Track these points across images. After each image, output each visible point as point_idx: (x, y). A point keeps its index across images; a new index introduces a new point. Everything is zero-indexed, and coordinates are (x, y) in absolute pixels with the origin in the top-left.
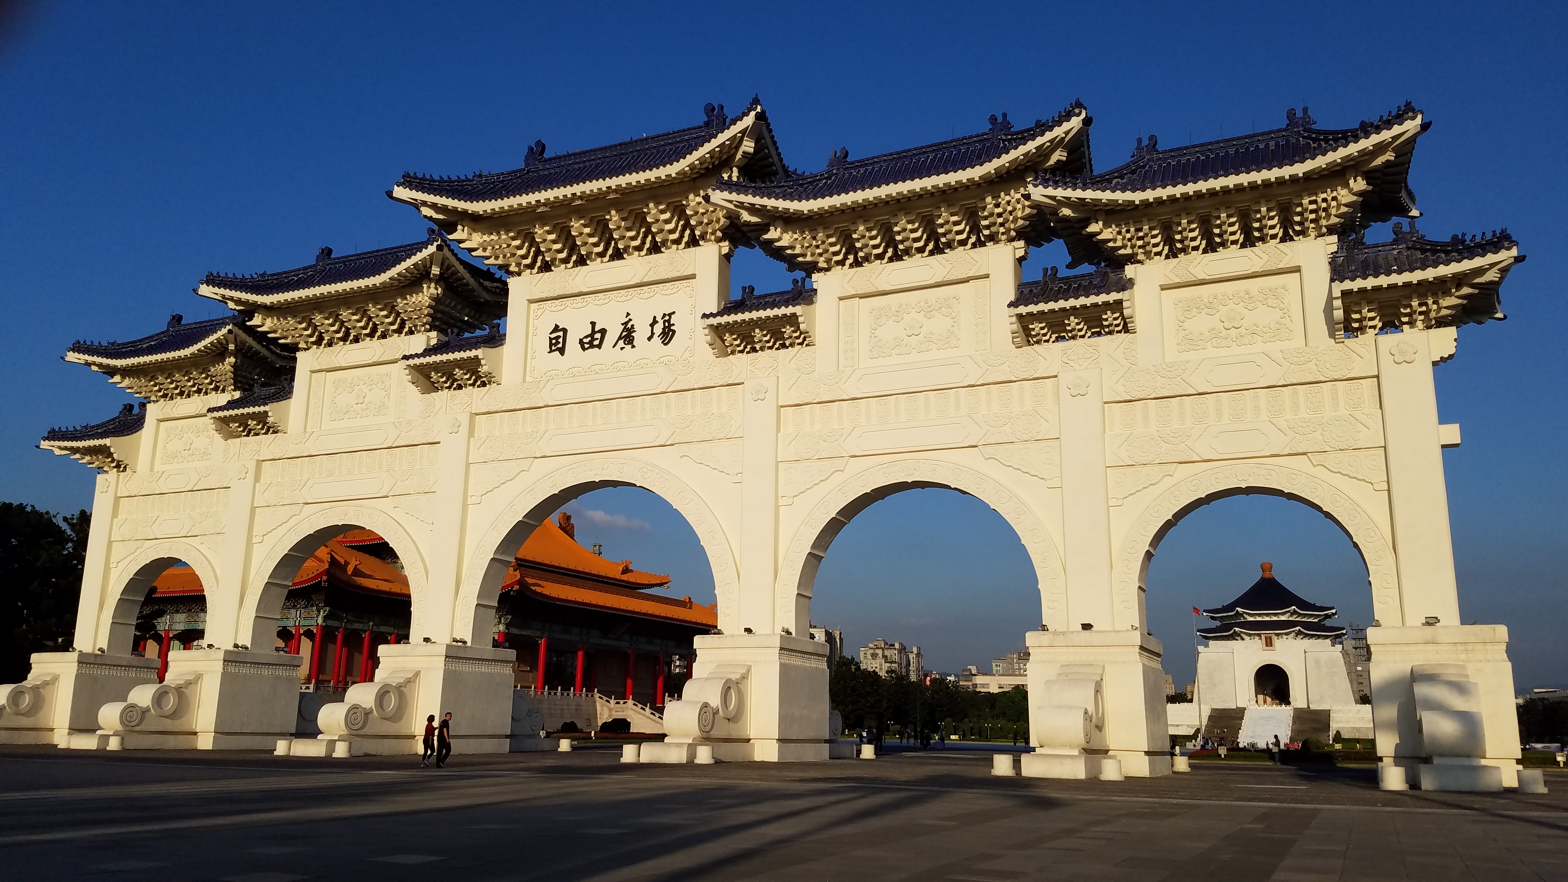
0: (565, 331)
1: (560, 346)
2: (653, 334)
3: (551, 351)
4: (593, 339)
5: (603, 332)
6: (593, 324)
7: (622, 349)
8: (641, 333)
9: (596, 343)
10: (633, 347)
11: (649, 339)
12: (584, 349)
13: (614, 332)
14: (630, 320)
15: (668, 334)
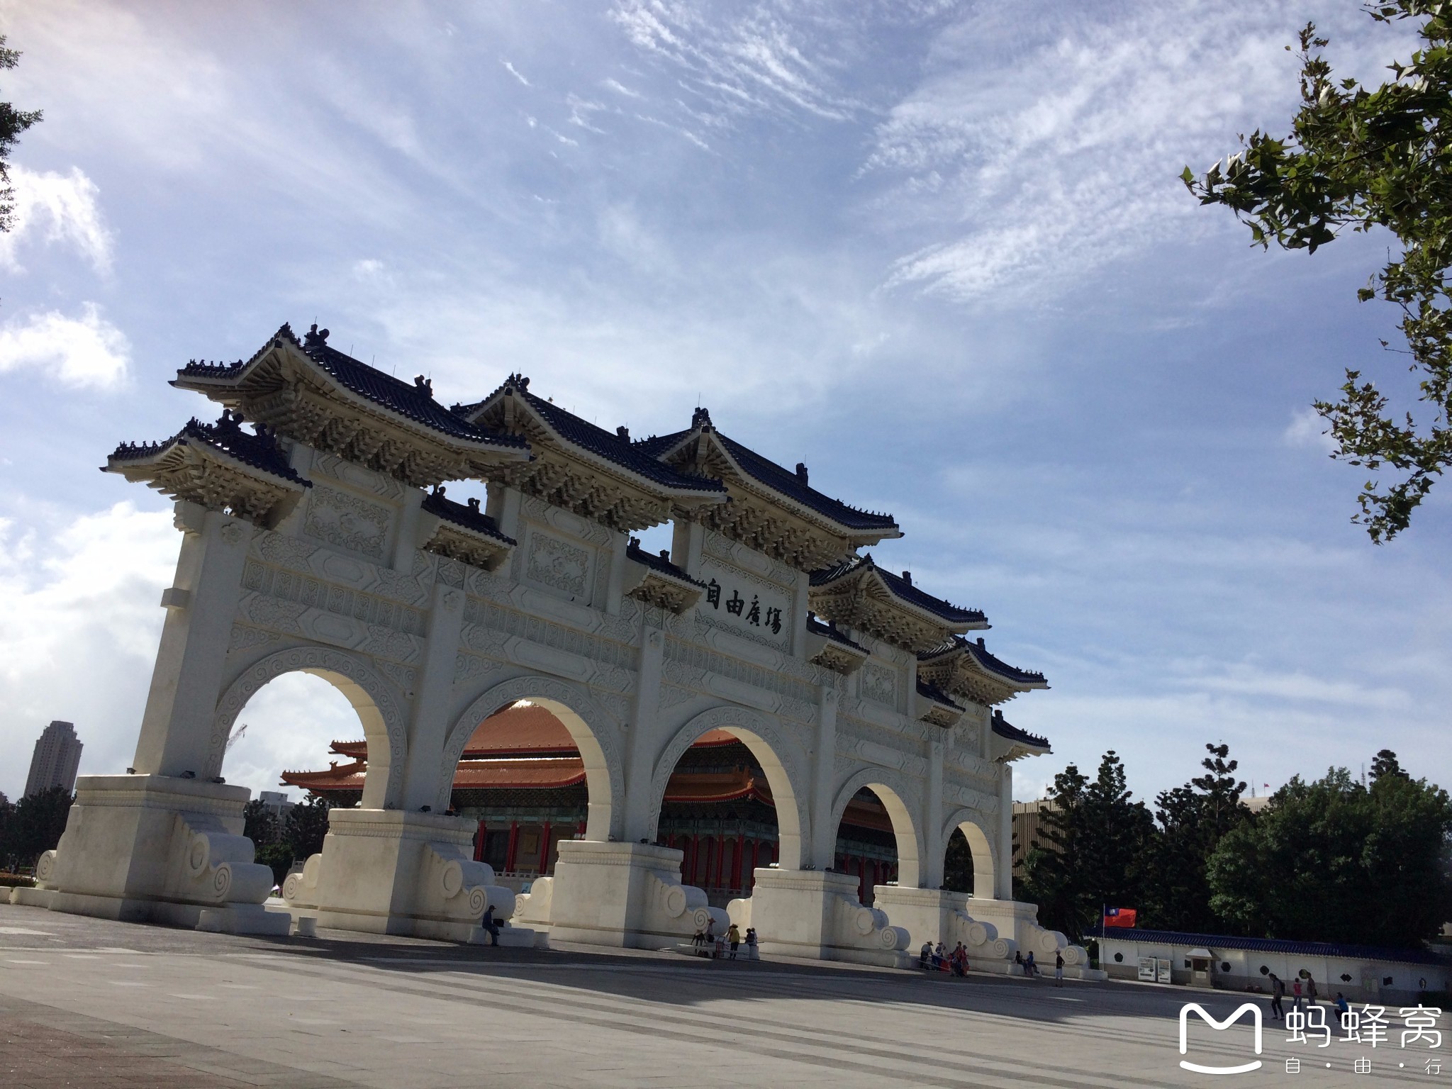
0: (719, 588)
1: (715, 599)
2: (769, 621)
3: (709, 601)
4: (735, 606)
5: (742, 603)
6: (736, 593)
7: (751, 623)
8: (763, 617)
9: (737, 609)
10: (758, 625)
11: (767, 624)
12: (729, 611)
13: (747, 609)
14: (757, 602)
15: (777, 627)
